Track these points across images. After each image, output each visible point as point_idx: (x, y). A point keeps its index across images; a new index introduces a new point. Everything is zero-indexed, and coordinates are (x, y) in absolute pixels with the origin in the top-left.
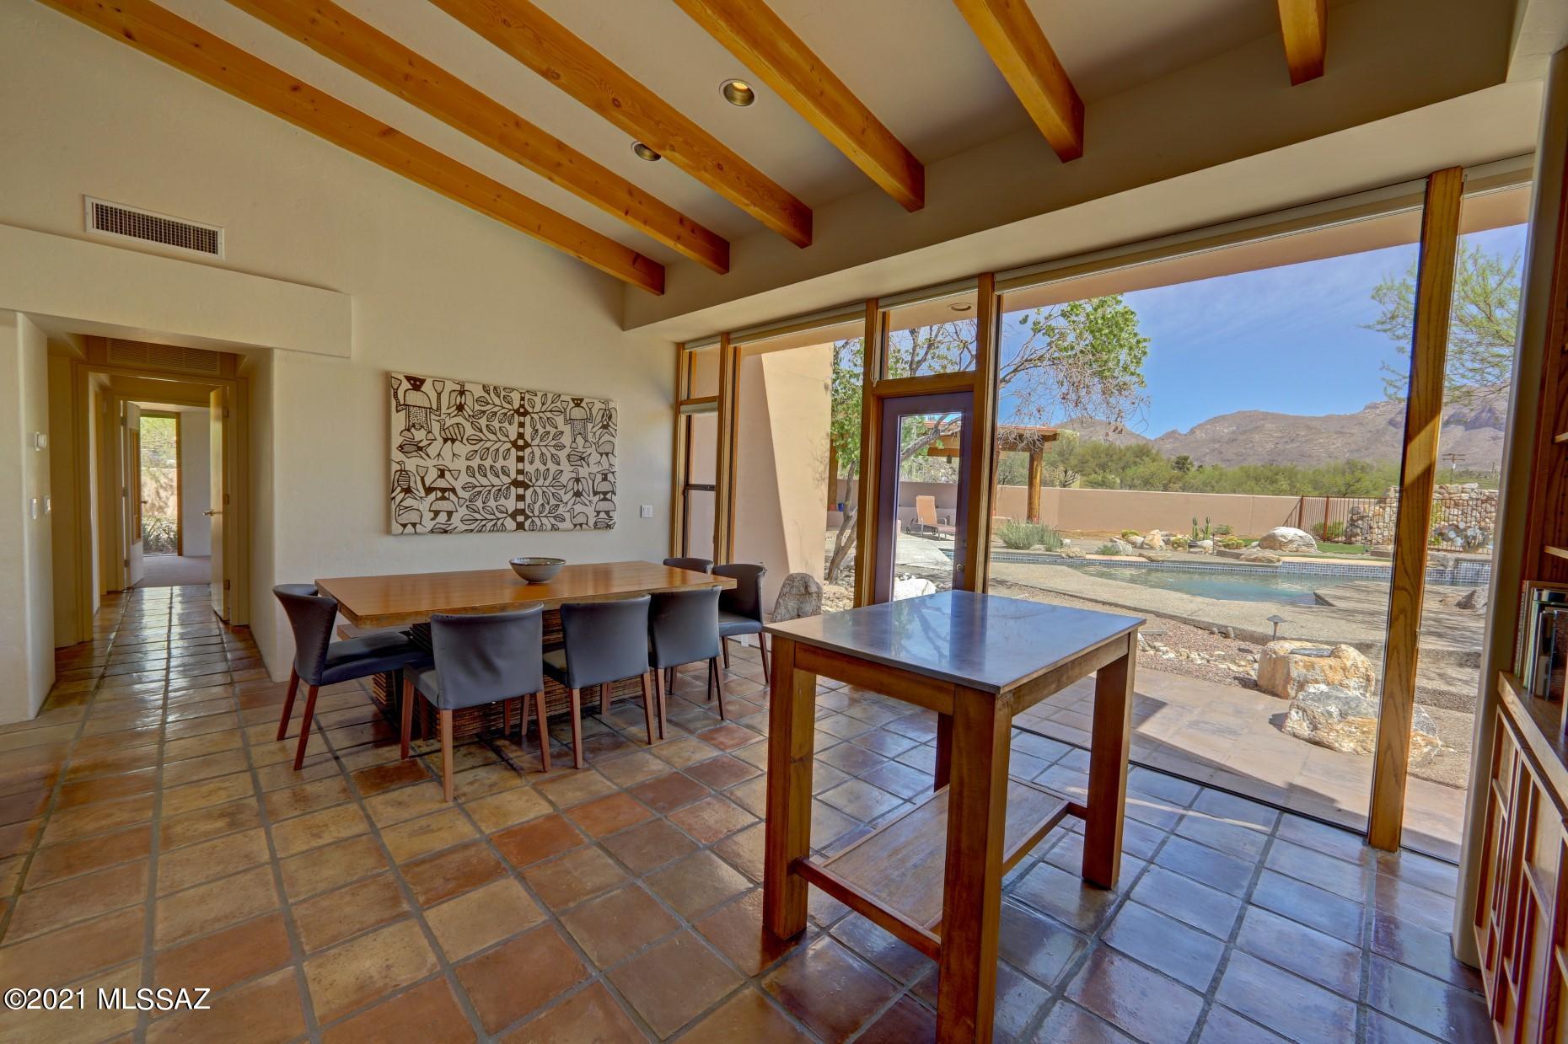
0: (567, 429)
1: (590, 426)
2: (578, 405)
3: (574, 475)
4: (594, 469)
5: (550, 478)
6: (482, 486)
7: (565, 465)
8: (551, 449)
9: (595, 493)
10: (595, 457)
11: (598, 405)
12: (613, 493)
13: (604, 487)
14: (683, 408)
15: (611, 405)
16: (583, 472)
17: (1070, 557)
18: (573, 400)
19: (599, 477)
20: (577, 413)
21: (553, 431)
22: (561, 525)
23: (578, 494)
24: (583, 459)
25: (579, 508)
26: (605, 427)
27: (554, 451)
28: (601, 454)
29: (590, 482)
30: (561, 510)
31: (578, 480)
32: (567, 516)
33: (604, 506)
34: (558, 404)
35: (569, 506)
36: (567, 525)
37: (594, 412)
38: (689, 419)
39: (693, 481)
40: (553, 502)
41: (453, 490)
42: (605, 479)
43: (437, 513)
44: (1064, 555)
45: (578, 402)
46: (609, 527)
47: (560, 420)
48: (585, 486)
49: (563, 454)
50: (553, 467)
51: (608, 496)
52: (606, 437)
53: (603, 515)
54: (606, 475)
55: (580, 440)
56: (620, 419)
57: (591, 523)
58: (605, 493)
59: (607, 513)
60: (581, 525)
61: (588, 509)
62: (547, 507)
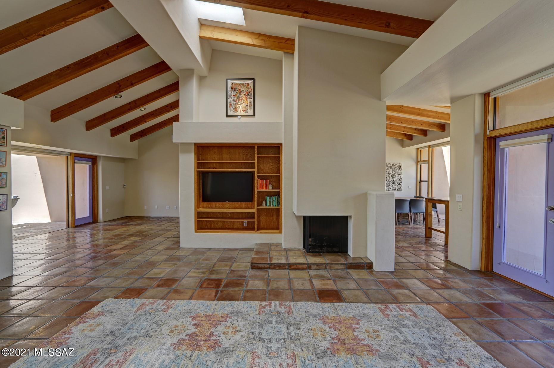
0: (391, 170)
1: (396, 169)
2: (393, 165)
3: (393, 179)
4: (397, 178)
5: (388, 180)
7: (391, 178)
8: (388, 174)
9: (397, 183)
10: (397, 175)
11: (398, 165)
12: (401, 183)
13: (399, 182)
14: (419, 163)
15: (401, 164)
16: (395, 179)
18: (392, 164)
19: (398, 180)
20: (393, 167)
21: (388, 171)
22: (390, 190)
23: (393, 183)
24: (394, 176)
25: (394, 186)
26: (399, 169)
27: (388, 175)
28: (399, 175)
29: (396, 181)
30: (390, 187)
31: (393, 180)
32: (391, 188)
34: (389, 165)
35: (392, 186)
36: (391, 190)
37: (397, 166)
38: (421, 166)
39: (422, 180)
40: (388, 185)
42: (399, 180)
45: (393, 164)
46: (400, 190)
47: (389, 168)
48: (395, 181)
49: (390, 175)
50: (388, 178)
51: (400, 184)
52: (400, 171)
53: (399, 188)
54: (400, 179)
55: (394, 172)
56: (403, 167)
57: (396, 189)
58: (400, 183)
59: (400, 187)
60: (394, 190)
61: (396, 186)
62: (387, 186)
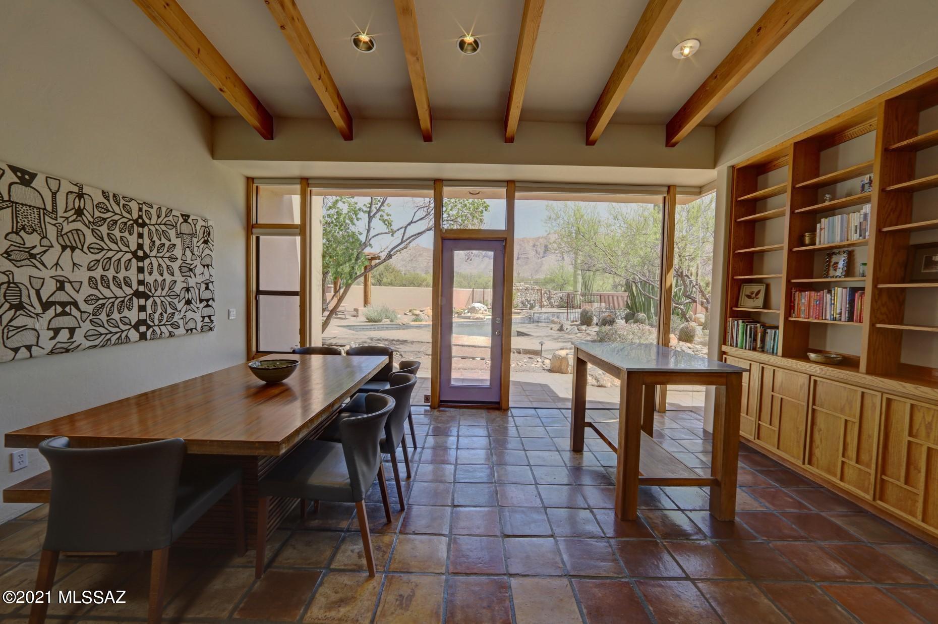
0: (178, 242)
1: (195, 240)
2: (186, 221)
3: (185, 285)
4: (200, 279)
5: (167, 289)
6: (106, 298)
7: (178, 276)
8: (166, 260)
9: (201, 301)
10: (199, 269)
11: (201, 223)
12: (213, 299)
13: (206, 295)
14: (254, 230)
15: (210, 223)
16: (192, 282)
17: (403, 324)
18: (182, 215)
19: (203, 286)
20: (185, 228)
21: (167, 243)
22: (176, 332)
23: (188, 302)
24: (191, 270)
25: (190, 315)
26: (206, 242)
27: (169, 263)
28: (204, 266)
29: (197, 291)
30: (177, 317)
31: (188, 290)
32: (181, 322)
33: (207, 312)
34: (171, 218)
35: (182, 314)
36: (182, 331)
37: (198, 228)
38: (258, 239)
39: (262, 288)
40: (169, 310)
41: (75, 304)
42: (207, 288)
43: (57, 331)
44: (400, 324)
45: (186, 218)
46: (211, 329)
47: (172, 233)
48: (193, 295)
49: (176, 266)
50: (169, 278)
51: (210, 303)
52: (207, 252)
53: (207, 320)
54: (207, 284)
55: (188, 252)
56: (215, 236)
57: (199, 328)
58: (208, 300)
59: (209, 317)
60: (191, 330)
61: (196, 316)
62: (165, 316)
